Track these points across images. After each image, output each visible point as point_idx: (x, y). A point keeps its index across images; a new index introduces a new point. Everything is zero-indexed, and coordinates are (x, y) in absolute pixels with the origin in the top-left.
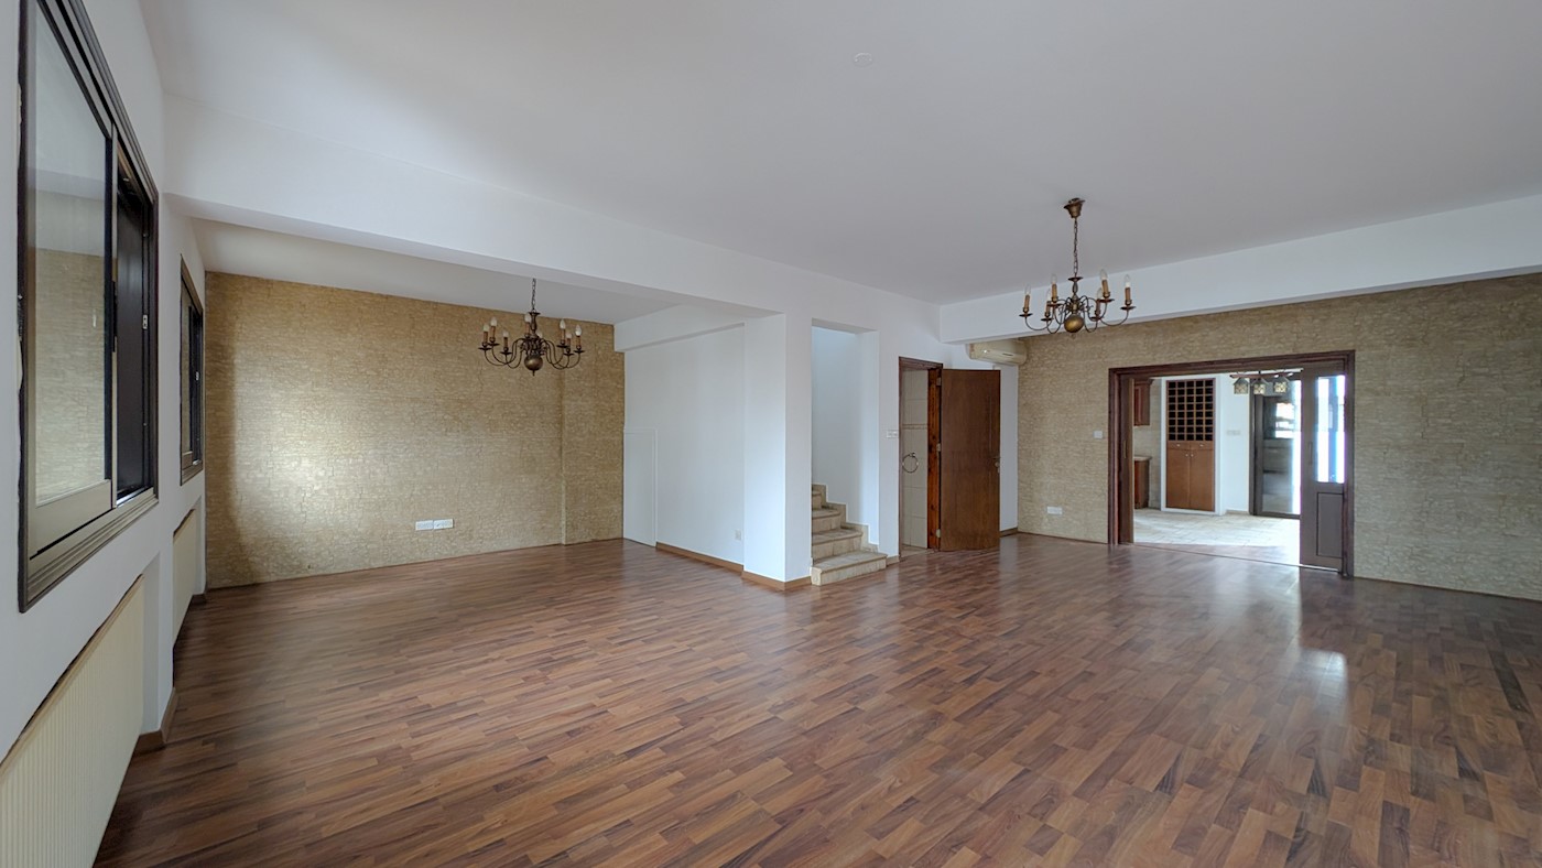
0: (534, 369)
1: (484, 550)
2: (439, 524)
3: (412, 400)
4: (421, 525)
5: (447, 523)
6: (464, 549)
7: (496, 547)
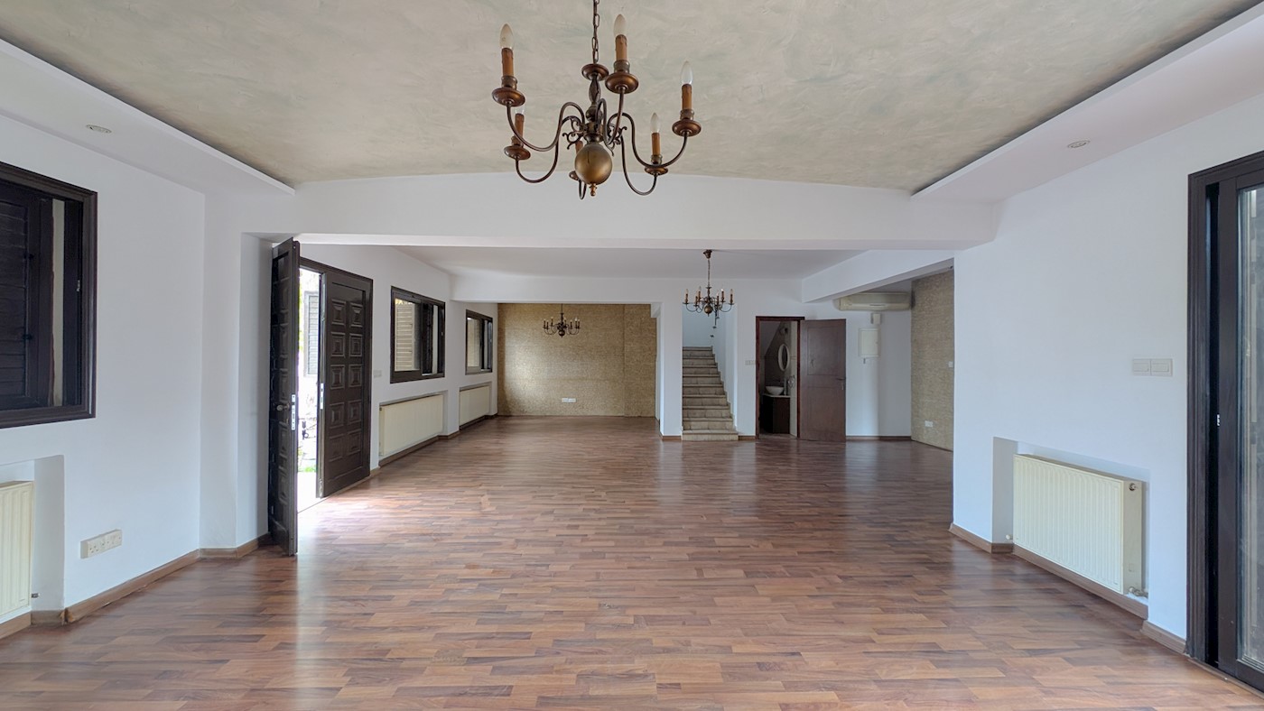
0: (562, 335)
1: (589, 414)
2: (570, 400)
3: (561, 346)
4: (564, 400)
5: (574, 400)
6: (580, 412)
7: (593, 414)
